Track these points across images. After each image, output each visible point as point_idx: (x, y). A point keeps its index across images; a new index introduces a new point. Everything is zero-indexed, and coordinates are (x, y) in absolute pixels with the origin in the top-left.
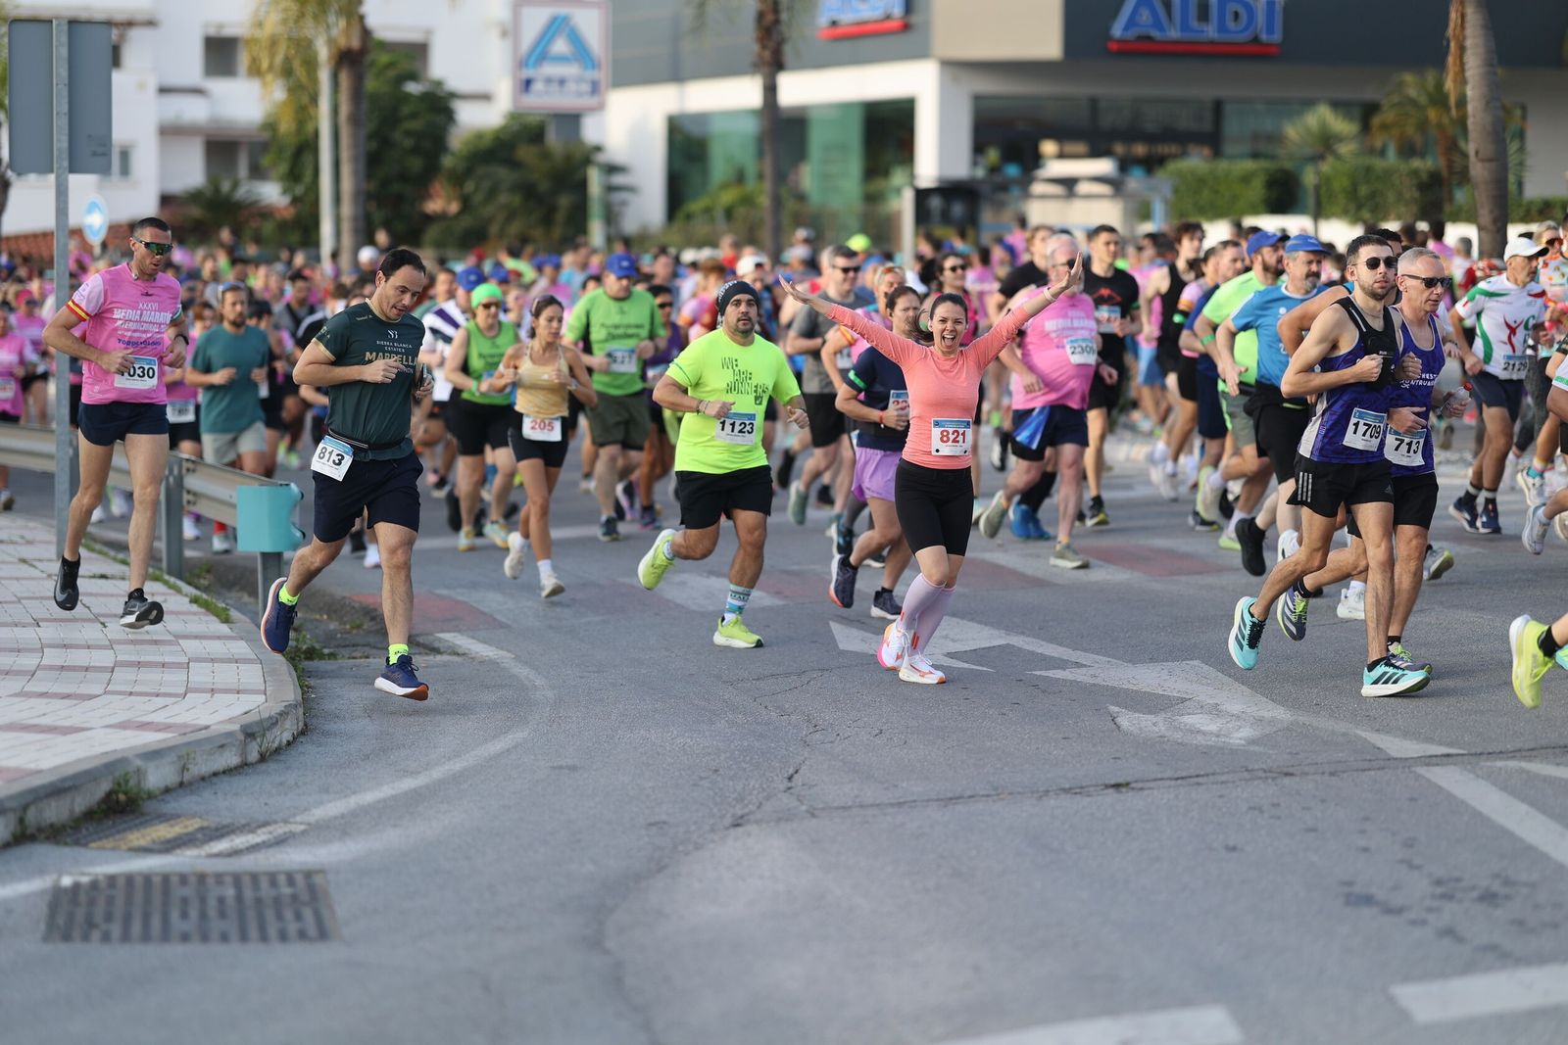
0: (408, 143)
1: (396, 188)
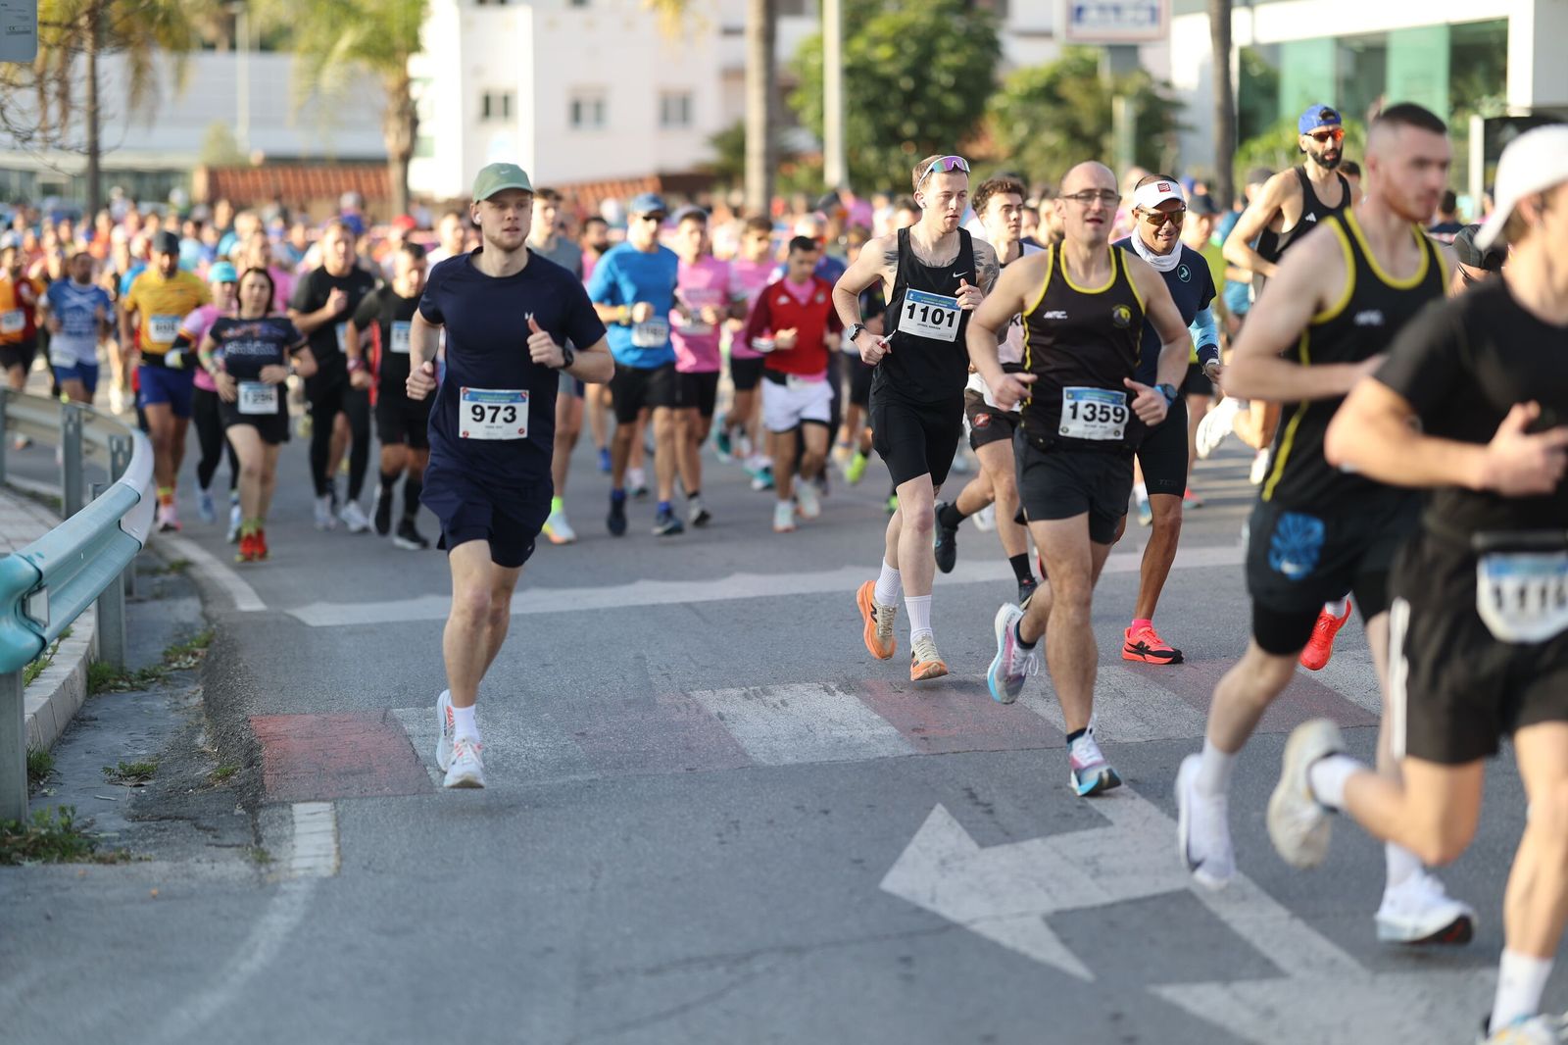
0: (946, 79)
1: (935, 130)
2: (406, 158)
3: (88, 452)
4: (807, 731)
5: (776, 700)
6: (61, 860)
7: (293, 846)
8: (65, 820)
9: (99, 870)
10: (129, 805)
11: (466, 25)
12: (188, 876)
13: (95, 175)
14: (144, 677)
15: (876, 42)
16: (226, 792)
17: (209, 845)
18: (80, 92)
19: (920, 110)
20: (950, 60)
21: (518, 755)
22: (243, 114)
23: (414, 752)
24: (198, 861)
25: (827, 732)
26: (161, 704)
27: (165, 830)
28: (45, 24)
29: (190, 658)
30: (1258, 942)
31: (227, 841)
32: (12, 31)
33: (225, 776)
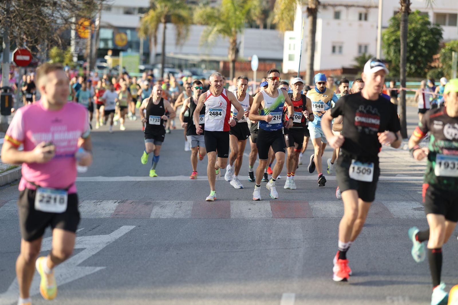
0: (423, 44)
1: (419, 59)
19: (415, 52)
20: (424, 38)
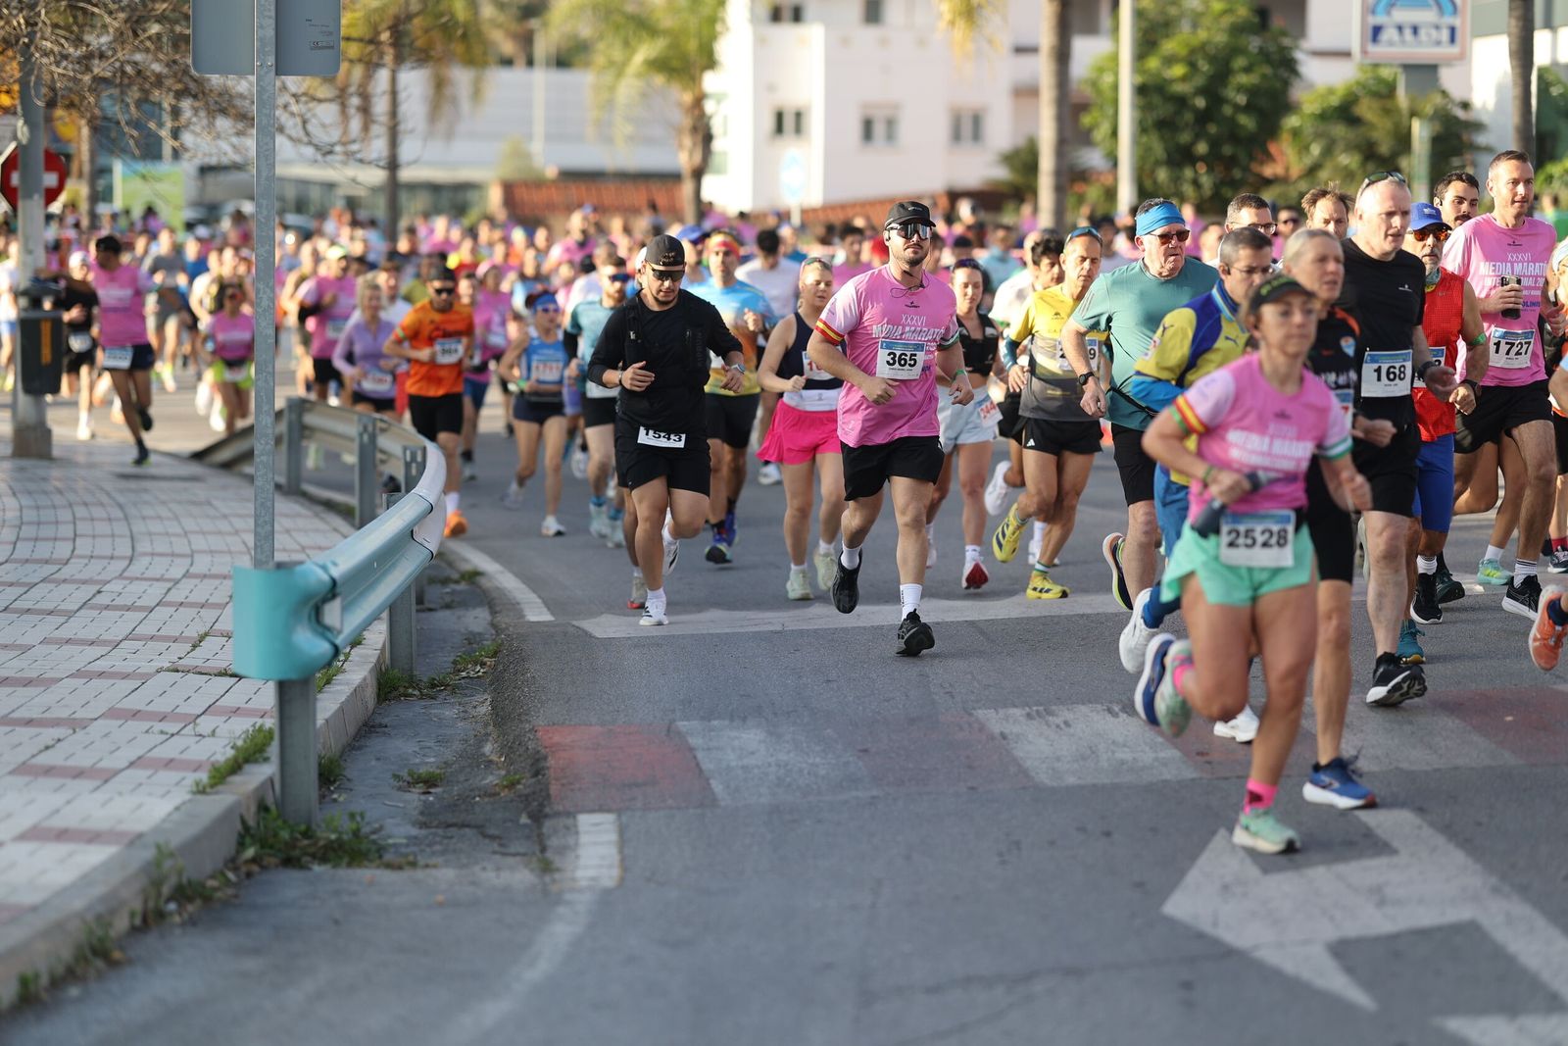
0: (1242, 99)
1: (1227, 150)
2: (698, 174)
3: (383, 462)
4: (1089, 752)
5: (1059, 721)
6: (350, 865)
7: (577, 857)
8: (354, 826)
9: (386, 876)
10: (416, 813)
11: (760, 42)
12: (473, 883)
13: (394, 188)
14: (433, 686)
15: (1170, 61)
16: (512, 801)
17: (495, 853)
18: (380, 106)
19: (1212, 129)
20: (1243, 79)
21: (801, 771)
22: (539, 129)
23: (698, 765)
24: (484, 869)
25: (1110, 754)
26: (450, 713)
27: (452, 837)
28: (348, 39)
29: (478, 668)
30: (1546, 976)
31: (512, 850)
32: (316, 46)
33: (512, 785)
